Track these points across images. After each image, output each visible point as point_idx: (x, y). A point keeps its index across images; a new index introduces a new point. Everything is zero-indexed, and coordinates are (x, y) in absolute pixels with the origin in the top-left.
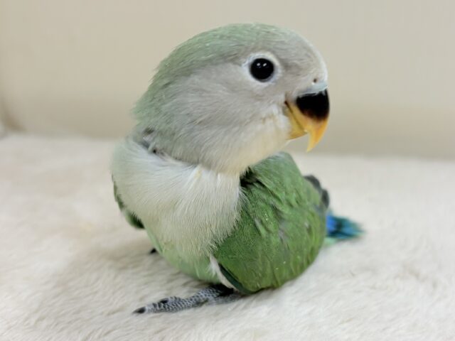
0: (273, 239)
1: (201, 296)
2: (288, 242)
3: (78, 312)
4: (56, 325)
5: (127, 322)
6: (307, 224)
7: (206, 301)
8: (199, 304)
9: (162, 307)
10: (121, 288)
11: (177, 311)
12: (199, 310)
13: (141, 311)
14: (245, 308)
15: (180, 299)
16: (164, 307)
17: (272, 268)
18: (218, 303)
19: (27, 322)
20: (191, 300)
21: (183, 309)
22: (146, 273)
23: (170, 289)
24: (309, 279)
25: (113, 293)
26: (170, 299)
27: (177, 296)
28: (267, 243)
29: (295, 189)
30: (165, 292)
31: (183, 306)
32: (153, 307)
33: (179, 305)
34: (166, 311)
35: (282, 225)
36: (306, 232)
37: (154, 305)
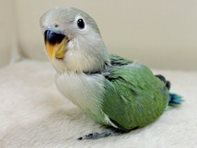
0: (133, 104)
1: (108, 132)
2: (141, 105)
3: (52, 139)
5: (74, 143)
6: (153, 97)
7: (110, 134)
8: (107, 135)
9: (90, 137)
11: (97, 139)
12: (107, 138)
13: (81, 139)
14: (128, 138)
15: (98, 134)
17: (135, 117)
19: (29, 143)
20: (103, 134)
21: (99, 138)
23: (94, 129)
26: (94, 134)
27: (97, 132)
28: (129, 106)
29: (145, 81)
30: (92, 130)
31: (100, 137)
32: (86, 137)
33: (98, 136)
34: (92, 139)
35: (138, 98)
36: (153, 101)
37: (86, 136)
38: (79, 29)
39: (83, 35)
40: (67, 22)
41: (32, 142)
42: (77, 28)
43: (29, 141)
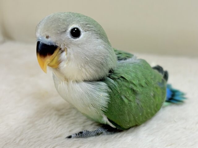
0: (133, 104)
1: (99, 131)
2: (141, 104)
3: (39, 137)
4: (29, 143)
5: (63, 142)
6: (152, 94)
7: (102, 133)
8: (98, 134)
9: (80, 135)
10: (60, 125)
11: (87, 137)
12: (98, 137)
13: (70, 137)
14: (120, 137)
15: (89, 132)
16: (81, 135)
17: (134, 117)
18: (107, 134)
19: (15, 141)
20: (94, 132)
21: (90, 136)
22: (73, 118)
23: (84, 127)
24: (153, 123)
25: (57, 128)
26: (84, 131)
27: (87, 130)
28: (129, 106)
29: (145, 78)
30: (82, 128)
31: (90, 135)
33: (88, 135)
34: (82, 137)
35: (138, 97)
36: (152, 98)
37: (76, 134)
38: (72, 39)
39: (78, 45)
40: (58, 33)
41: (18, 140)
42: (70, 38)
43: (15, 140)
